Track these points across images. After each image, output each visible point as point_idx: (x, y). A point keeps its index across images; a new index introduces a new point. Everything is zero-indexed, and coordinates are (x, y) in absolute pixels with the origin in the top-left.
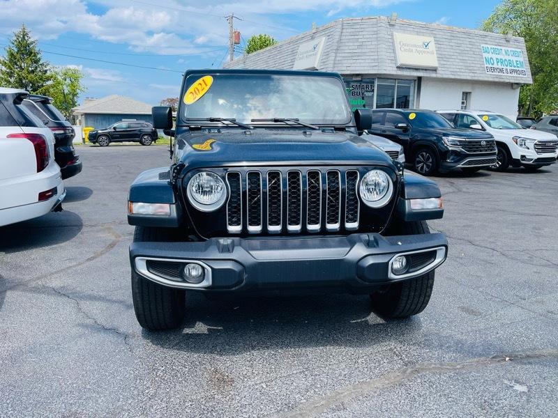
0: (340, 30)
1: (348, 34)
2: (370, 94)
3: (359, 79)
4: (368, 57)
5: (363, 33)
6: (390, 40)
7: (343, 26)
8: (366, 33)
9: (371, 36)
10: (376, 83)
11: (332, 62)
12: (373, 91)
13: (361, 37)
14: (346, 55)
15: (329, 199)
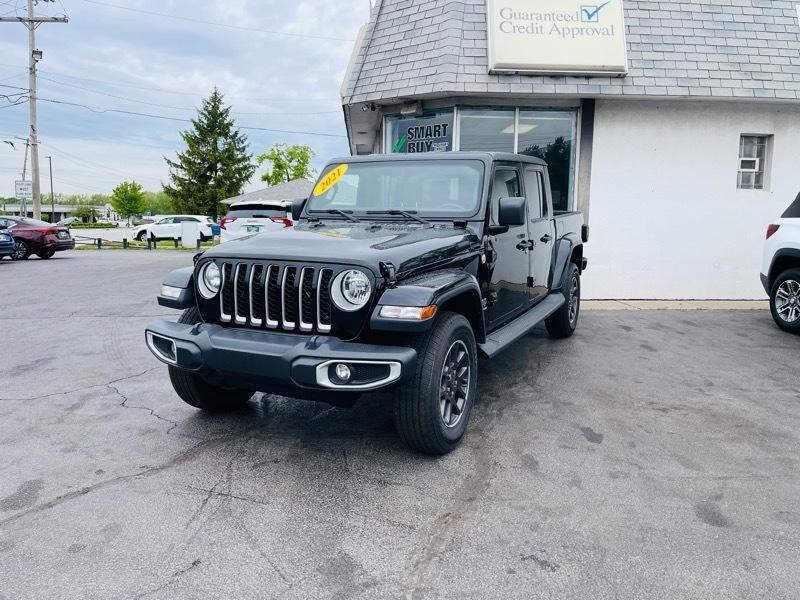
15: (303, 297)
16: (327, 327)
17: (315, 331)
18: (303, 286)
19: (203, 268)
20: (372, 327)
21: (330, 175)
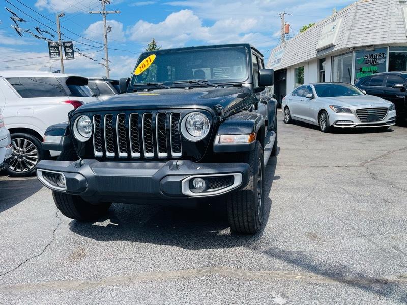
0: (354, 11)
1: (361, 13)
2: (382, 61)
3: (373, 49)
4: (379, 31)
5: (374, 11)
6: (401, 14)
7: (357, 7)
8: (378, 11)
9: (382, 13)
10: (388, 52)
11: (347, 37)
12: (385, 58)
13: (373, 14)
14: (359, 30)
15: (159, 134)
16: (179, 154)
17: (170, 158)
18: (158, 127)
19: (76, 122)
20: (215, 151)
21: (144, 62)
